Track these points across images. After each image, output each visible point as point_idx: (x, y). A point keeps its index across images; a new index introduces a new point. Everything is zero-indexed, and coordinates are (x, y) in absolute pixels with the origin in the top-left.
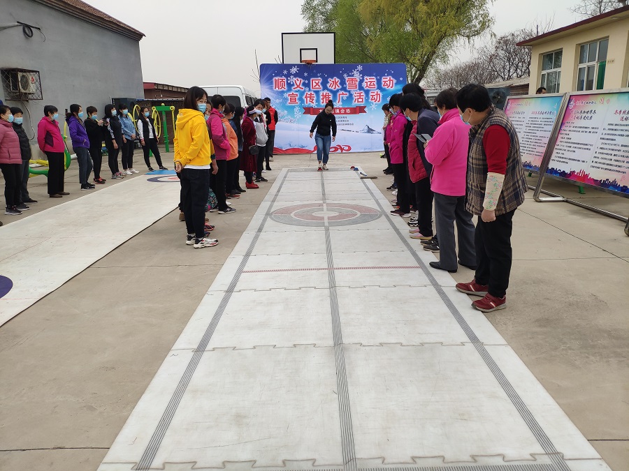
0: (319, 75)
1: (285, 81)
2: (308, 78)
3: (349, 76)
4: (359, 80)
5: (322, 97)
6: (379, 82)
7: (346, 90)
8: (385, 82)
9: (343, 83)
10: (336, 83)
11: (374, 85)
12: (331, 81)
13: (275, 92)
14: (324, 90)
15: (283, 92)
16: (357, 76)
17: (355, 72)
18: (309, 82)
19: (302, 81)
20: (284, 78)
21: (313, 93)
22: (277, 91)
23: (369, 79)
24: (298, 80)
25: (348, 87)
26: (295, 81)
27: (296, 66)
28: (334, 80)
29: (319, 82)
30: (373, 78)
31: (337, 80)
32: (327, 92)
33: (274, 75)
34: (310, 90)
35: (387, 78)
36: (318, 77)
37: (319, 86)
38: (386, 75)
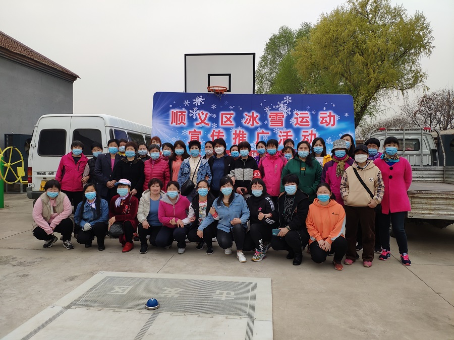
0: (231, 107)
1: (186, 114)
2: (217, 111)
3: (272, 109)
4: (285, 115)
5: (234, 136)
6: (314, 118)
7: (267, 128)
8: (323, 118)
9: (263, 118)
10: (254, 119)
11: (307, 121)
13: (170, 128)
14: (237, 126)
15: (182, 128)
16: (284, 110)
17: (281, 105)
18: (218, 116)
19: (209, 115)
20: (185, 111)
21: (222, 130)
22: (174, 127)
23: (301, 114)
24: (203, 114)
25: (270, 124)
26: (199, 114)
27: (202, 96)
28: (251, 114)
29: (231, 117)
30: (306, 112)
31: (256, 114)
32: (241, 130)
33: (171, 106)
34: (218, 127)
35: (326, 114)
36: (230, 110)
37: (231, 122)
38: (325, 108)
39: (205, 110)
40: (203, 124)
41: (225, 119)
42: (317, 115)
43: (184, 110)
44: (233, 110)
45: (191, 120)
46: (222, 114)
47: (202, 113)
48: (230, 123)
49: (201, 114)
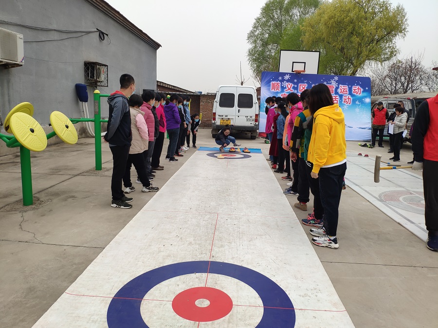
1: (280, 84)
3: (328, 83)
4: (335, 87)
8: (355, 90)
11: (346, 91)
13: (271, 93)
15: (278, 92)
16: (334, 84)
17: (333, 81)
18: (298, 86)
19: (293, 85)
22: (273, 92)
23: (343, 87)
27: (288, 75)
30: (346, 86)
33: (272, 80)
35: (356, 87)
36: (304, 83)
38: (356, 84)
39: (291, 83)
40: (289, 91)
41: (302, 88)
42: (351, 87)
43: (279, 82)
44: (306, 83)
45: (283, 88)
46: (300, 85)
49: (288, 85)
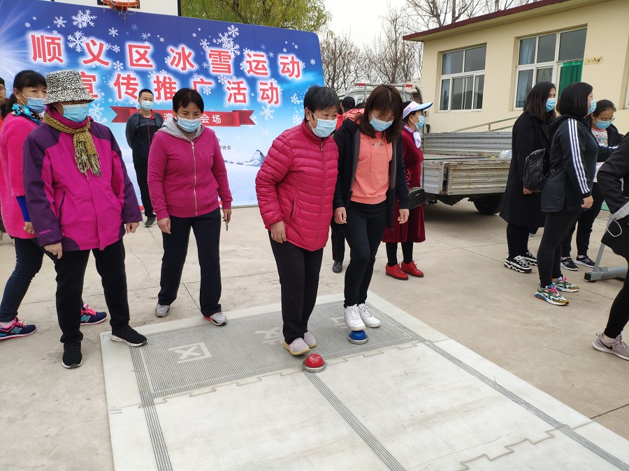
0: (145, 36)
1: (61, 42)
2: (119, 41)
3: (212, 45)
4: (233, 56)
6: (273, 63)
7: (207, 75)
8: (285, 64)
9: (200, 58)
10: (186, 58)
11: (264, 68)
12: (173, 52)
14: (159, 69)
16: (230, 48)
17: (225, 39)
18: (123, 49)
19: (106, 47)
20: (59, 36)
21: (133, 75)
23: (255, 55)
24: (94, 44)
25: (211, 69)
26: (88, 45)
27: (88, 12)
28: (180, 51)
29: (146, 52)
30: (262, 53)
31: (187, 51)
32: (167, 76)
33: (28, 25)
34: (125, 68)
35: (287, 58)
36: (143, 40)
37: (148, 61)
38: (285, 50)
39: (99, 37)
40: (96, 63)
41: (136, 56)
42: (275, 58)
43: (55, 34)
44: (149, 40)
45: (73, 54)
46: (131, 47)
47: (93, 42)
48: (145, 63)
49: (91, 45)
